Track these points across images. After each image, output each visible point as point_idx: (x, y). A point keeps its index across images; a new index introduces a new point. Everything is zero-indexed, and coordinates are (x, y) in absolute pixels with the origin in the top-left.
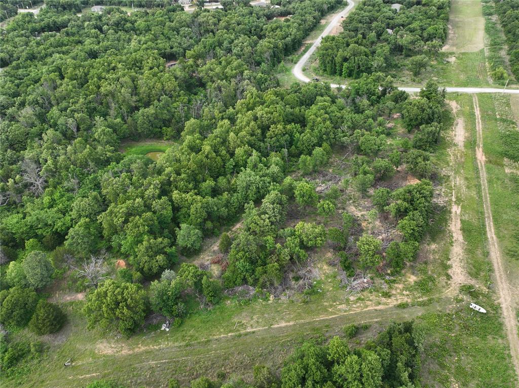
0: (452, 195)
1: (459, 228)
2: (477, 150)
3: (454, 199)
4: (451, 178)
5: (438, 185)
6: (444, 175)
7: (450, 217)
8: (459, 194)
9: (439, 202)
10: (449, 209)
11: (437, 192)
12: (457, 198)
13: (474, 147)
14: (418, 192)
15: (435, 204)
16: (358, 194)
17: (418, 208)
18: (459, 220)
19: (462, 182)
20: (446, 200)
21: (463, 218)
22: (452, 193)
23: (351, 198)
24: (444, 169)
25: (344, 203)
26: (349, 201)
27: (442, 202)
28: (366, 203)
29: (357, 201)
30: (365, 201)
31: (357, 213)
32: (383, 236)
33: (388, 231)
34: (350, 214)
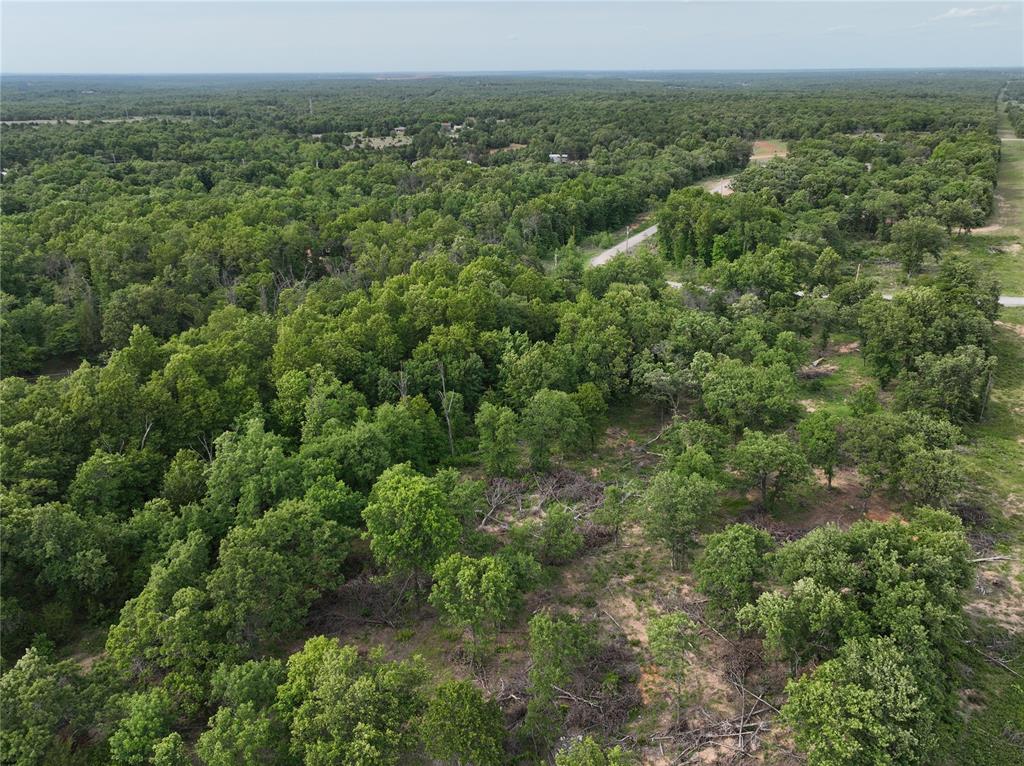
5: (991, 547)
6: (1015, 516)
9: (1001, 617)
11: (989, 575)
14: (895, 554)
15: (985, 622)
16: (662, 553)
17: (893, 624)
23: (632, 566)
24: (1011, 497)
25: (598, 582)
26: (621, 574)
27: (1014, 618)
28: (686, 588)
29: (651, 579)
30: (682, 582)
31: (637, 625)
32: (724, 750)
33: (753, 729)
34: (608, 627)
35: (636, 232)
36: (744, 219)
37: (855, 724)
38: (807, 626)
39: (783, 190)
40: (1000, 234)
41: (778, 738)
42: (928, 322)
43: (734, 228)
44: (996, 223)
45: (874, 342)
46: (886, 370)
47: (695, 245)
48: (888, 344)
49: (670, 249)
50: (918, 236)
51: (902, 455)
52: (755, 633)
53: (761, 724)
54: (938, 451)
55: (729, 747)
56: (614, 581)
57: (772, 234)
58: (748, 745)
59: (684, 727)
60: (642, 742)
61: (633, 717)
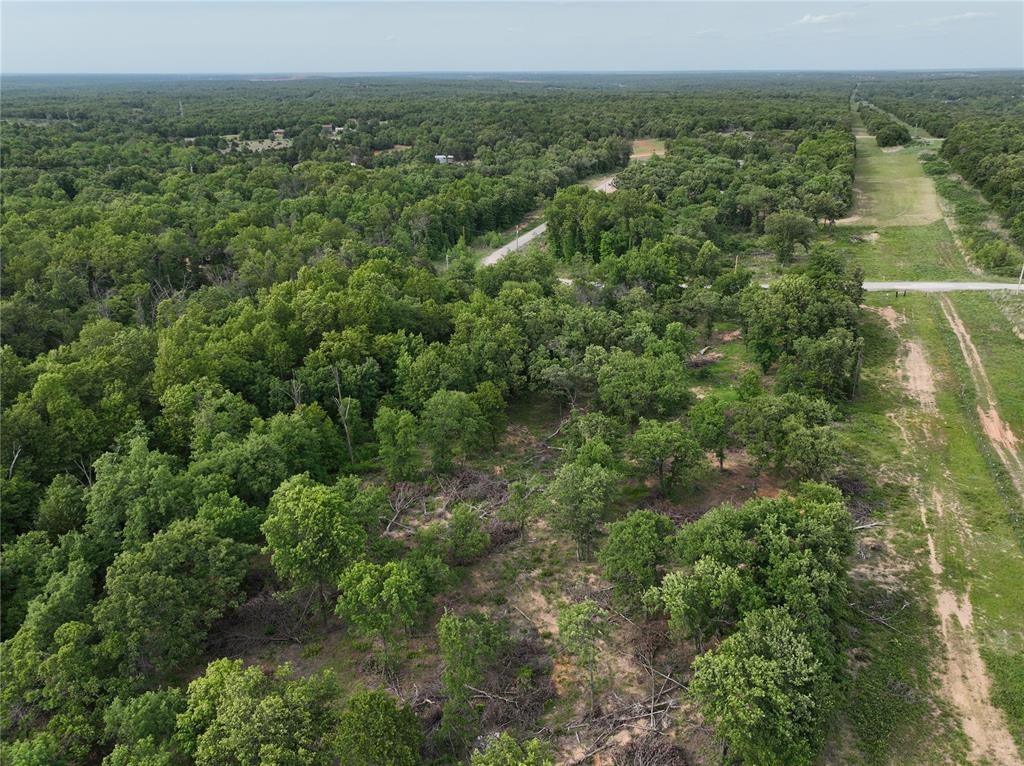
0: (928, 552)
1: (985, 694)
2: (982, 415)
3: (936, 568)
4: (913, 494)
5: (869, 514)
6: (887, 485)
7: (935, 641)
8: (953, 550)
9: (880, 579)
10: (923, 607)
11: (868, 541)
12: (947, 563)
13: (973, 408)
14: (784, 528)
15: (865, 585)
16: (568, 545)
17: (788, 596)
18: (976, 655)
19: (954, 506)
20: (907, 568)
21: (992, 644)
22: (923, 545)
23: (539, 560)
24: (883, 467)
25: (507, 579)
26: (529, 569)
27: (891, 579)
28: (592, 577)
29: (559, 571)
30: (588, 572)
31: (547, 618)
32: (637, 731)
33: (663, 707)
34: (519, 622)
35: (525, 231)
36: (628, 215)
37: (758, 692)
38: (708, 603)
39: (663, 187)
40: (860, 224)
41: (687, 713)
42: (802, 308)
43: (619, 224)
44: (856, 214)
45: (755, 329)
46: (766, 355)
47: (584, 242)
48: (767, 331)
49: (559, 247)
50: (788, 227)
51: (785, 434)
52: (660, 615)
53: (671, 702)
54: (817, 428)
55: (641, 727)
56: (522, 576)
57: (655, 230)
58: (659, 724)
59: (598, 713)
60: (559, 733)
61: (548, 708)
